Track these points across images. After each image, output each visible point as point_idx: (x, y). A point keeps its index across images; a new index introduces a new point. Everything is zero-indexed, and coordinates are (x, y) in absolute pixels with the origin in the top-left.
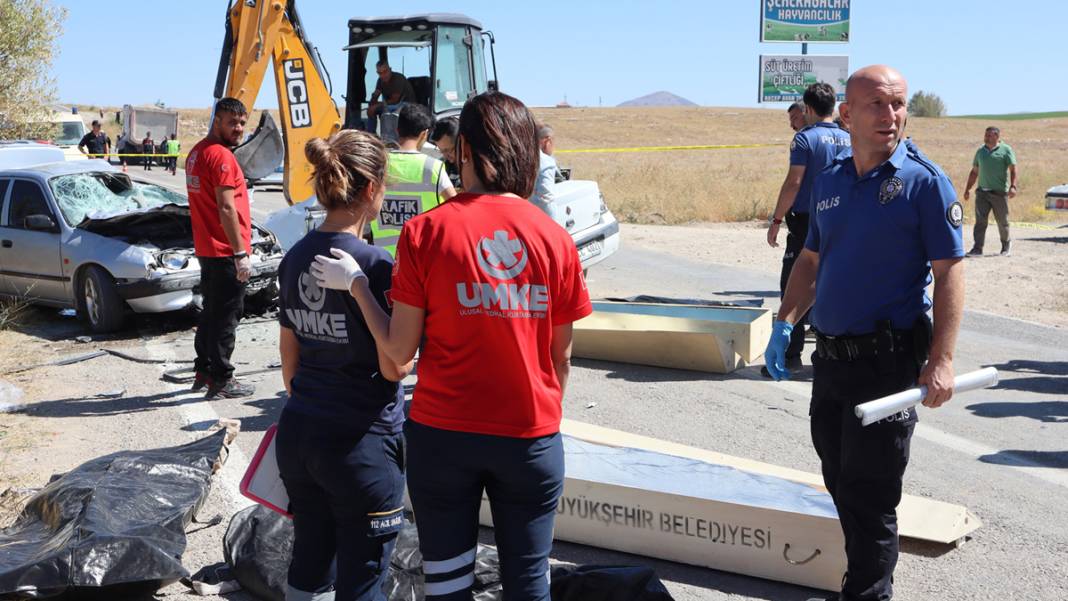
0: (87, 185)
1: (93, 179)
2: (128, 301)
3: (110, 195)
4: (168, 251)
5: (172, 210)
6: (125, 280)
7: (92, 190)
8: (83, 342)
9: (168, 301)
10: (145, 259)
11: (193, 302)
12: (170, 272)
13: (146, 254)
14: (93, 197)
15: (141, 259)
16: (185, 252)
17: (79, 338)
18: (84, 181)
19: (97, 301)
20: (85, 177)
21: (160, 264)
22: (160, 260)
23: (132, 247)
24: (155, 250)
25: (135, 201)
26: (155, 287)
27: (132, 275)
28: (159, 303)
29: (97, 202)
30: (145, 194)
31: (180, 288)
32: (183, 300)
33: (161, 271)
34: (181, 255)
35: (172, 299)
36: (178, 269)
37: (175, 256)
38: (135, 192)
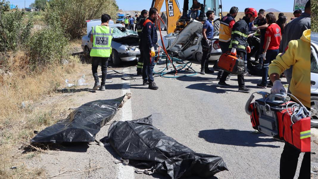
0: (115, 30)
1: (117, 28)
2: (121, 58)
3: (121, 32)
4: (131, 46)
5: (132, 36)
6: (120, 53)
7: (116, 31)
8: (110, 68)
9: (130, 59)
10: (125, 48)
11: (136, 59)
12: (131, 51)
13: (126, 47)
14: (116, 33)
15: (124, 48)
16: (135, 47)
17: (109, 67)
18: (115, 29)
19: (114, 58)
20: (115, 28)
21: (129, 49)
22: (128, 48)
23: (123, 45)
24: (127, 46)
25: (127, 34)
26: (127, 55)
27: (122, 52)
28: (128, 59)
29: (117, 34)
30: (129, 32)
31: (133, 56)
32: (134, 59)
33: (128, 51)
34: (134, 47)
35: (131, 58)
36: (133, 51)
37: (132, 48)
38: (127, 32)
